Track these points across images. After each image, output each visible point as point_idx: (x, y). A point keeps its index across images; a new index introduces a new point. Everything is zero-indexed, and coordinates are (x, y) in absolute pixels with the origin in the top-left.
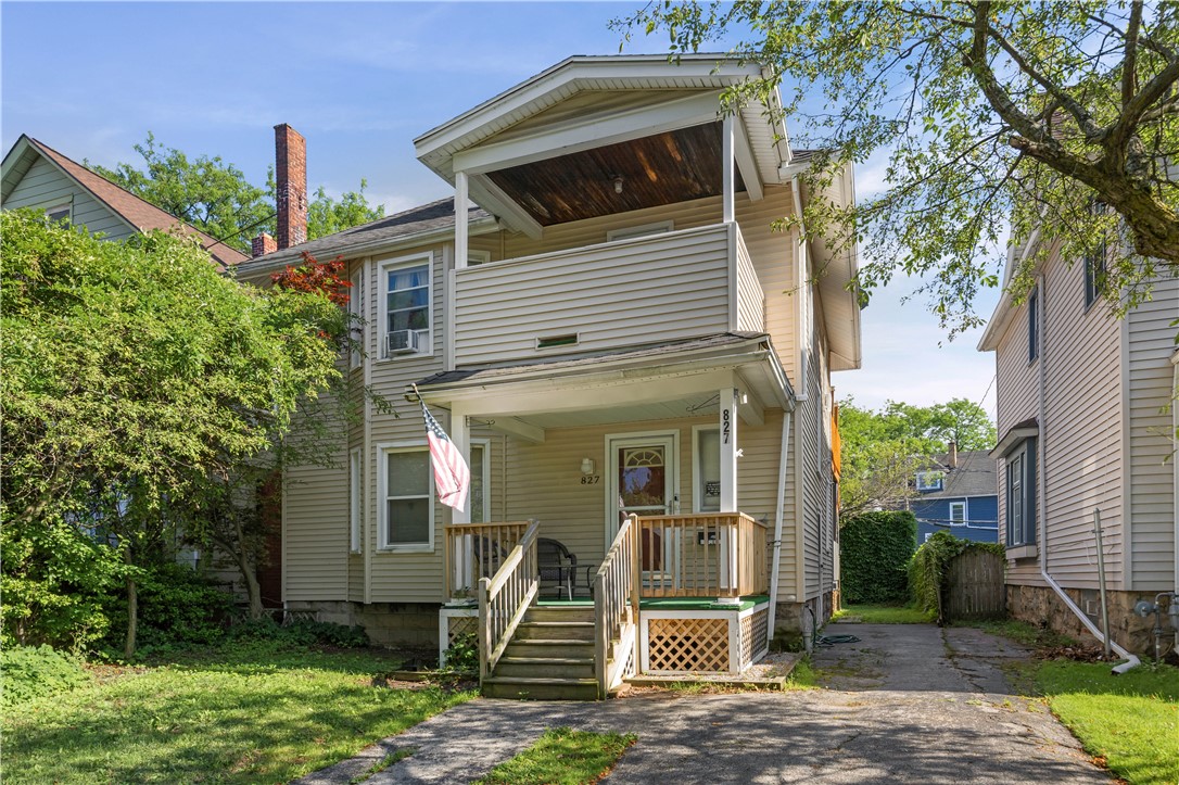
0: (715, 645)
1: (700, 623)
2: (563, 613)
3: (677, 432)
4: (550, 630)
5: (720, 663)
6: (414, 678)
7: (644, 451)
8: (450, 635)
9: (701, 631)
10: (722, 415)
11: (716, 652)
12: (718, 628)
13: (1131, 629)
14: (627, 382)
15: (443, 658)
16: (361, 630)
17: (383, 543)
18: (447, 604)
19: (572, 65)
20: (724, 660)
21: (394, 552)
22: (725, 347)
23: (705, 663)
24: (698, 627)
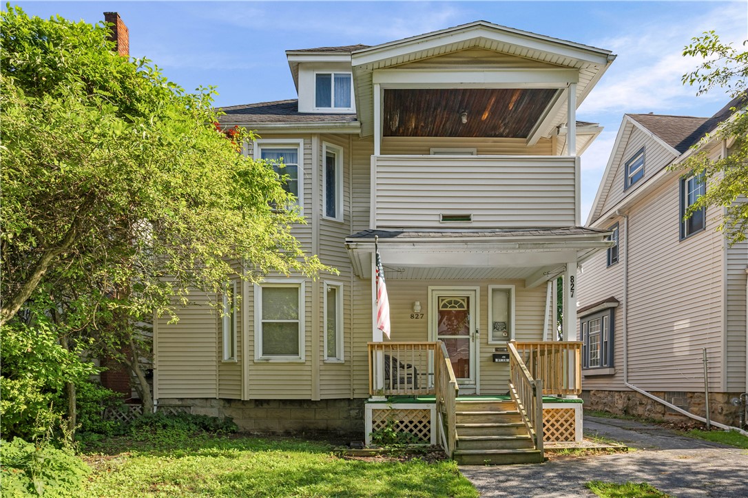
0: (566, 425)
1: (557, 411)
2: (472, 406)
3: (478, 288)
4: (472, 417)
5: (569, 436)
6: (365, 454)
7: (453, 299)
8: (374, 422)
9: (557, 417)
10: (570, 279)
11: (566, 430)
12: (568, 414)
13: (724, 412)
14: (522, 251)
15: (368, 439)
16: (229, 421)
17: (259, 354)
18: (370, 400)
19: (479, 27)
20: (571, 434)
21: (270, 361)
22: (585, 235)
23: (560, 436)
24: (555, 414)
